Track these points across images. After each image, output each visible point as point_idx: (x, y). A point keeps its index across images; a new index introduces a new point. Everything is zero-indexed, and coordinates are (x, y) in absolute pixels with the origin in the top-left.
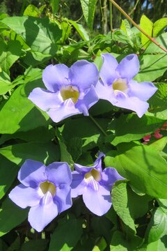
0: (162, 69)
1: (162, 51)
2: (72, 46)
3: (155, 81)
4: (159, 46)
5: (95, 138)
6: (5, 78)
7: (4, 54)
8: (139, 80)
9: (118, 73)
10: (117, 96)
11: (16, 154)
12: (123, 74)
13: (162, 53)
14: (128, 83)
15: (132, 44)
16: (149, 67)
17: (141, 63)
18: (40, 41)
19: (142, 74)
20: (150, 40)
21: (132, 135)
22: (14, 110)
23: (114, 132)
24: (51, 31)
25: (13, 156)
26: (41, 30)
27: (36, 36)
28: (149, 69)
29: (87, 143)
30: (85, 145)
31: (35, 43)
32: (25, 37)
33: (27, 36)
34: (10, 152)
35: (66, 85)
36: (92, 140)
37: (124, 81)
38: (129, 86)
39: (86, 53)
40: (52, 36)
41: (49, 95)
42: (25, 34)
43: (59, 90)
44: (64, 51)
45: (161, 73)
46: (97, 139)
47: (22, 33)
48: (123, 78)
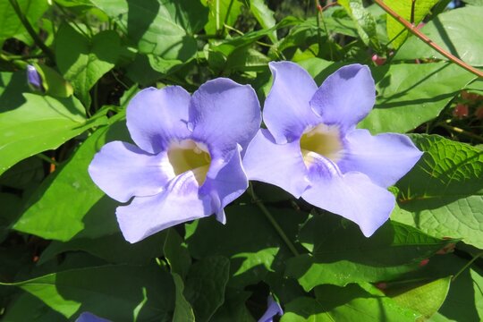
0: (436, 99)
1: (438, 56)
2: (230, 43)
3: (419, 130)
4: (428, 43)
5: (266, 257)
6: (74, 111)
7: (83, 59)
8: (376, 124)
9: (315, 111)
10: (312, 169)
11: (66, 293)
12: (330, 113)
13: (438, 61)
14: (342, 136)
15: (365, 37)
16: (404, 93)
17: (385, 83)
18: (157, 31)
19: (384, 111)
20: (407, 28)
21: (354, 266)
22: (77, 185)
23: (310, 247)
24: (185, 9)
25: (59, 298)
26: (163, 9)
27: (151, 21)
28: (404, 98)
29: (247, 266)
30: (242, 270)
31: (148, 35)
32: (125, 23)
33: (129, 21)
34: (52, 289)
35: (181, 139)
36: (259, 261)
37: (333, 131)
38: (344, 144)
39: (262, 56)
40: (186, 22)
41: (140, 161)
42: (126, 17)
43: (163, 149)
44: (210, 53)
45: (434, 111)
46: (272, 258)
47: (120, 16)
48: (328, 124)
